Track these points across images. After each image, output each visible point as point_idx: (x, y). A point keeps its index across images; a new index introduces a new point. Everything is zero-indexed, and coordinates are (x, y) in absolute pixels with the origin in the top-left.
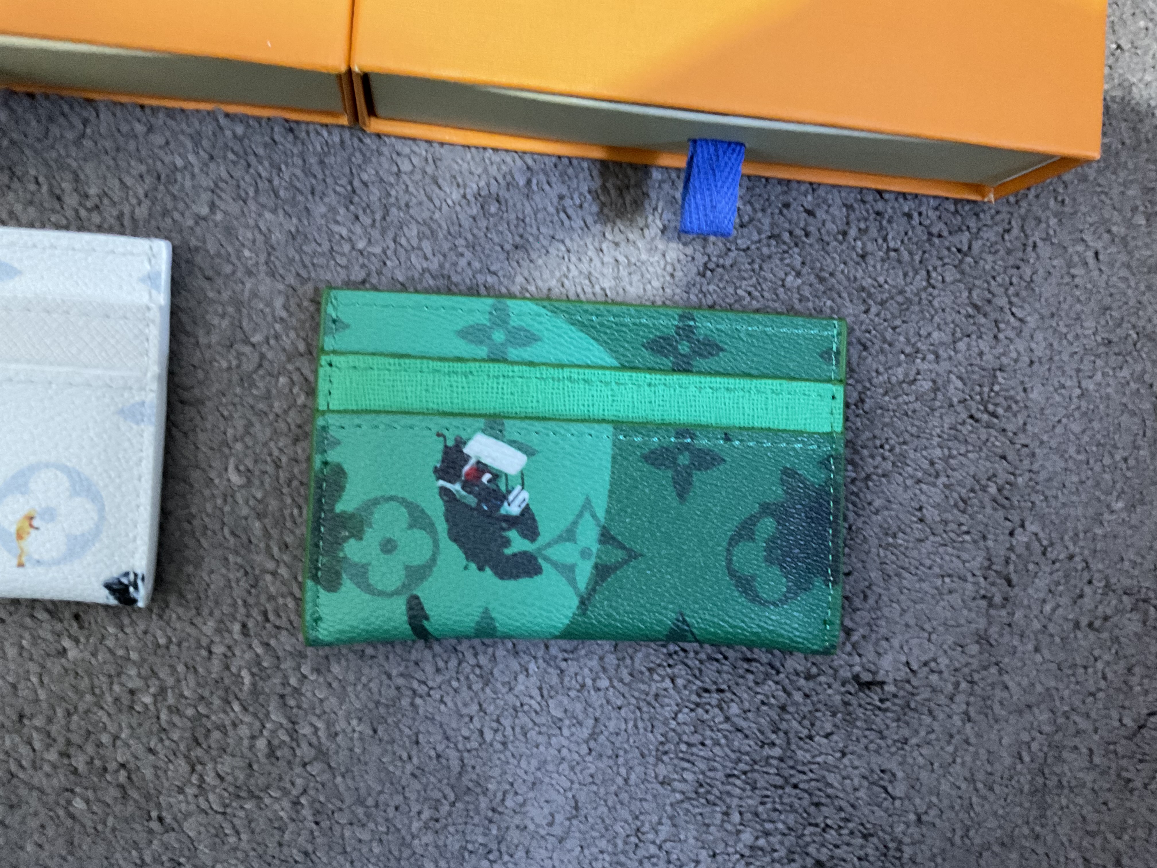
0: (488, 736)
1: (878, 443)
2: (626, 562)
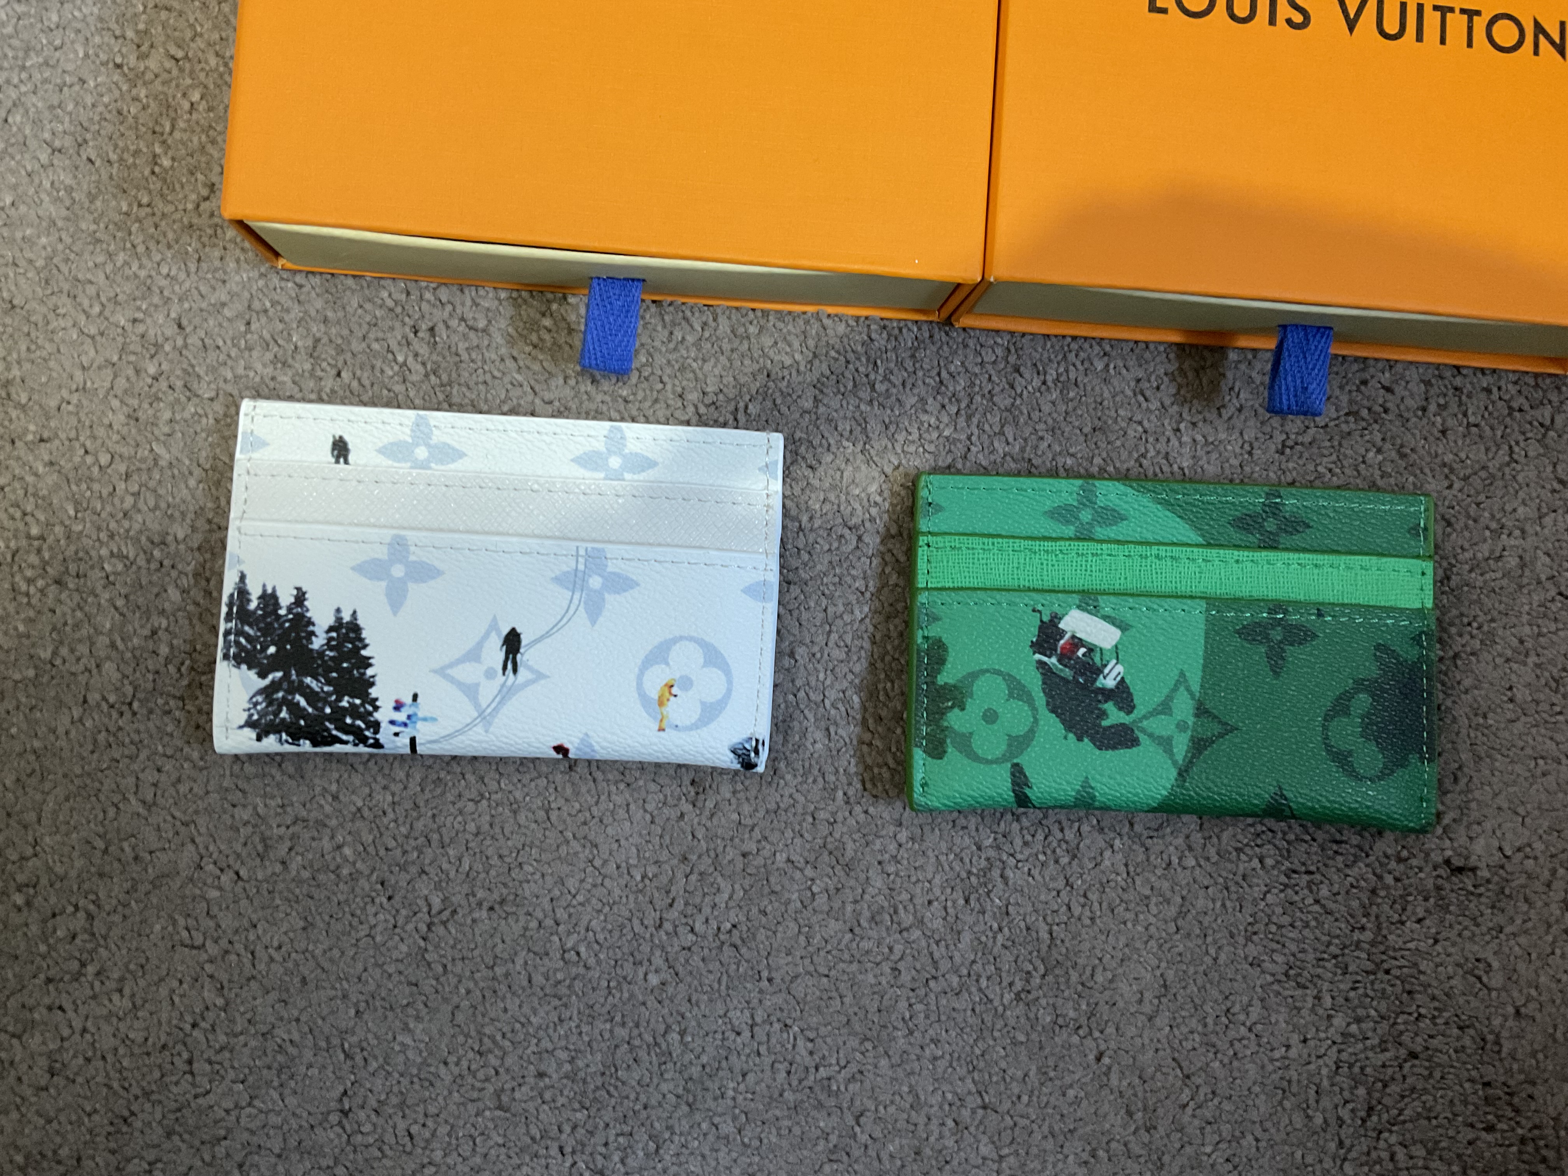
0: (1077, 910)
1: (1465, 620)
2: (1221, 736)
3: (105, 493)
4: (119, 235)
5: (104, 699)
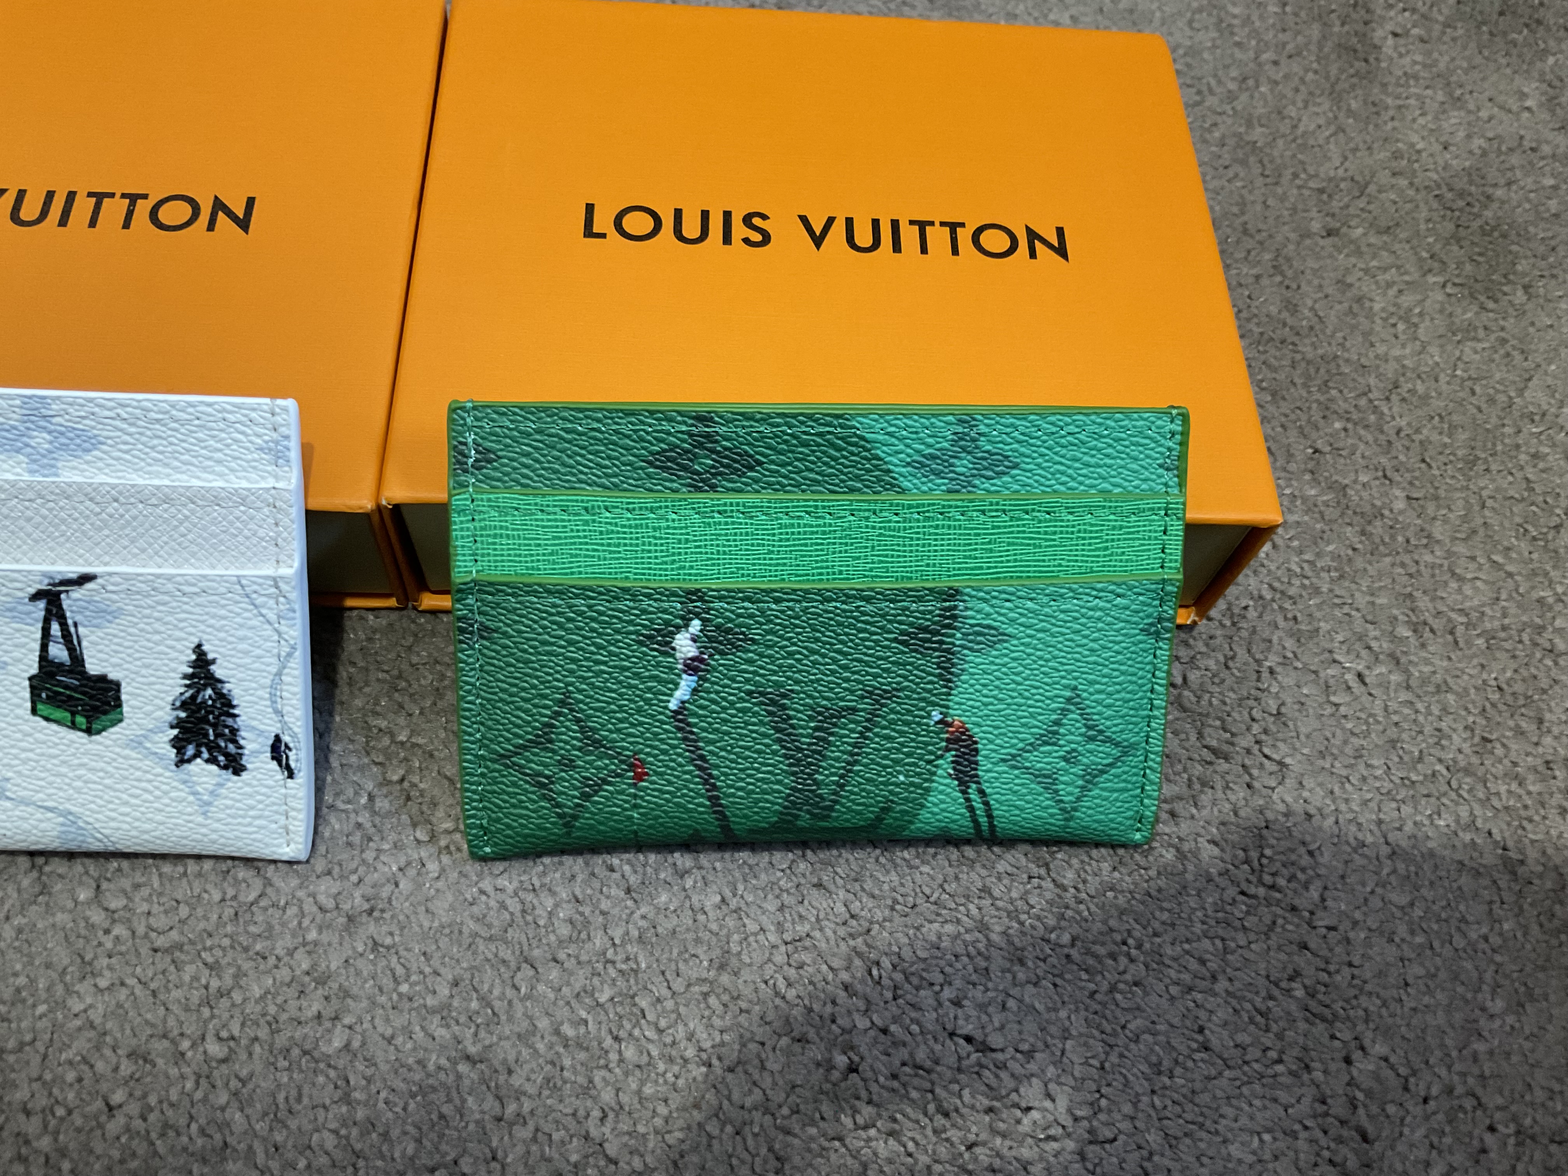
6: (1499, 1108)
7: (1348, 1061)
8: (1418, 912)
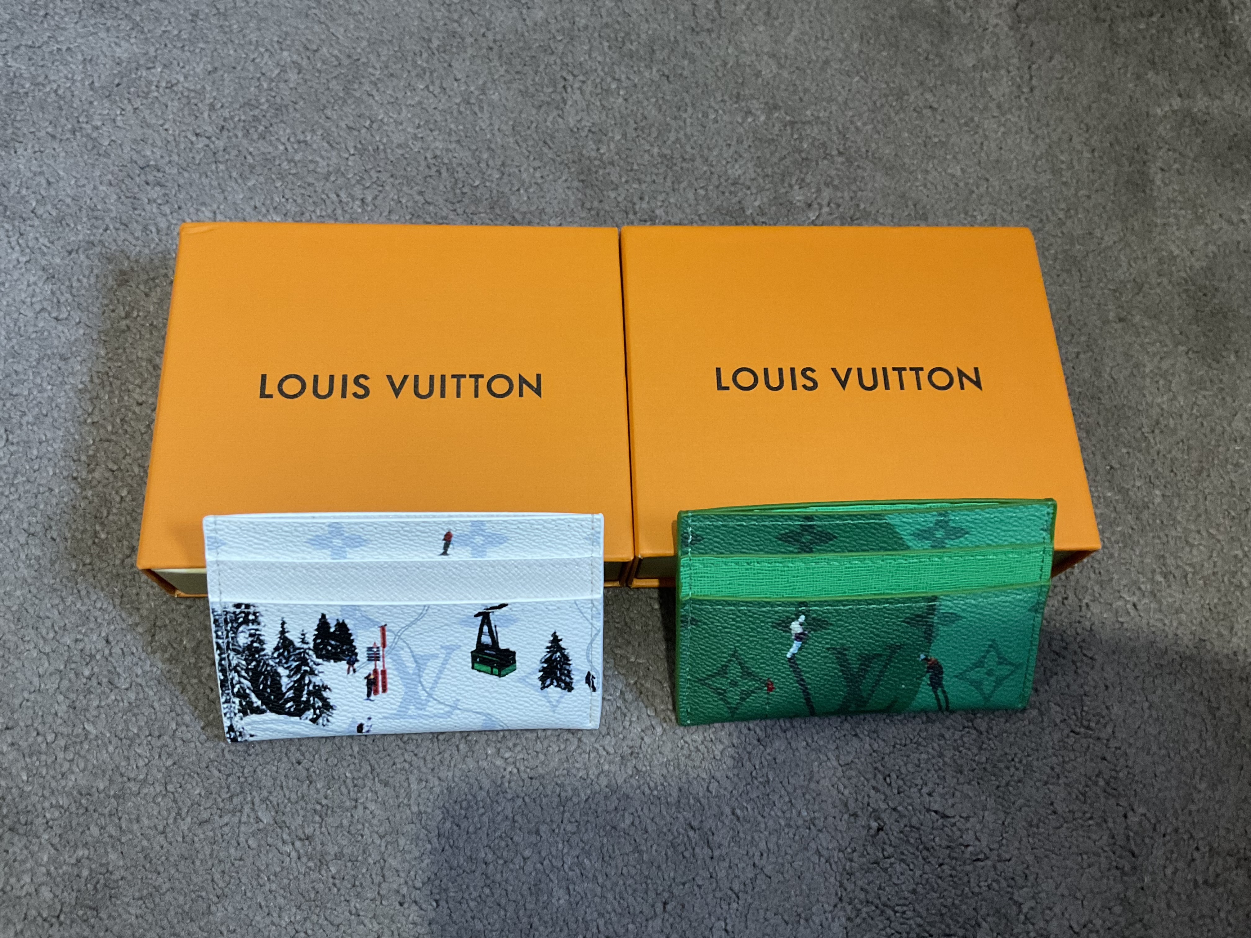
3: (49, 761)
4: (70, 585)
5: (40, 914)
6: (1202, 839)
7: (1125, 816)
8: (1163, 738)
